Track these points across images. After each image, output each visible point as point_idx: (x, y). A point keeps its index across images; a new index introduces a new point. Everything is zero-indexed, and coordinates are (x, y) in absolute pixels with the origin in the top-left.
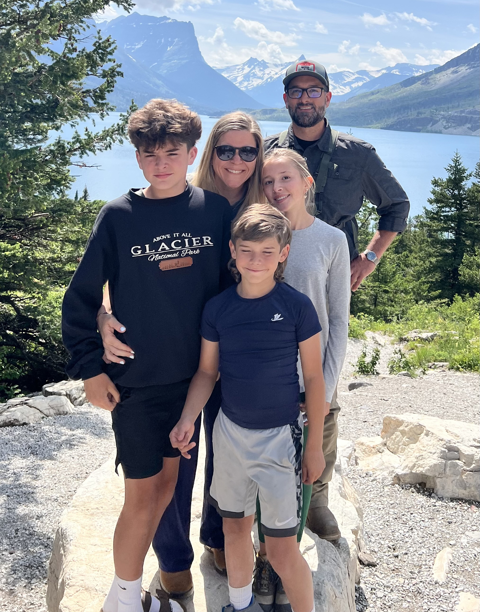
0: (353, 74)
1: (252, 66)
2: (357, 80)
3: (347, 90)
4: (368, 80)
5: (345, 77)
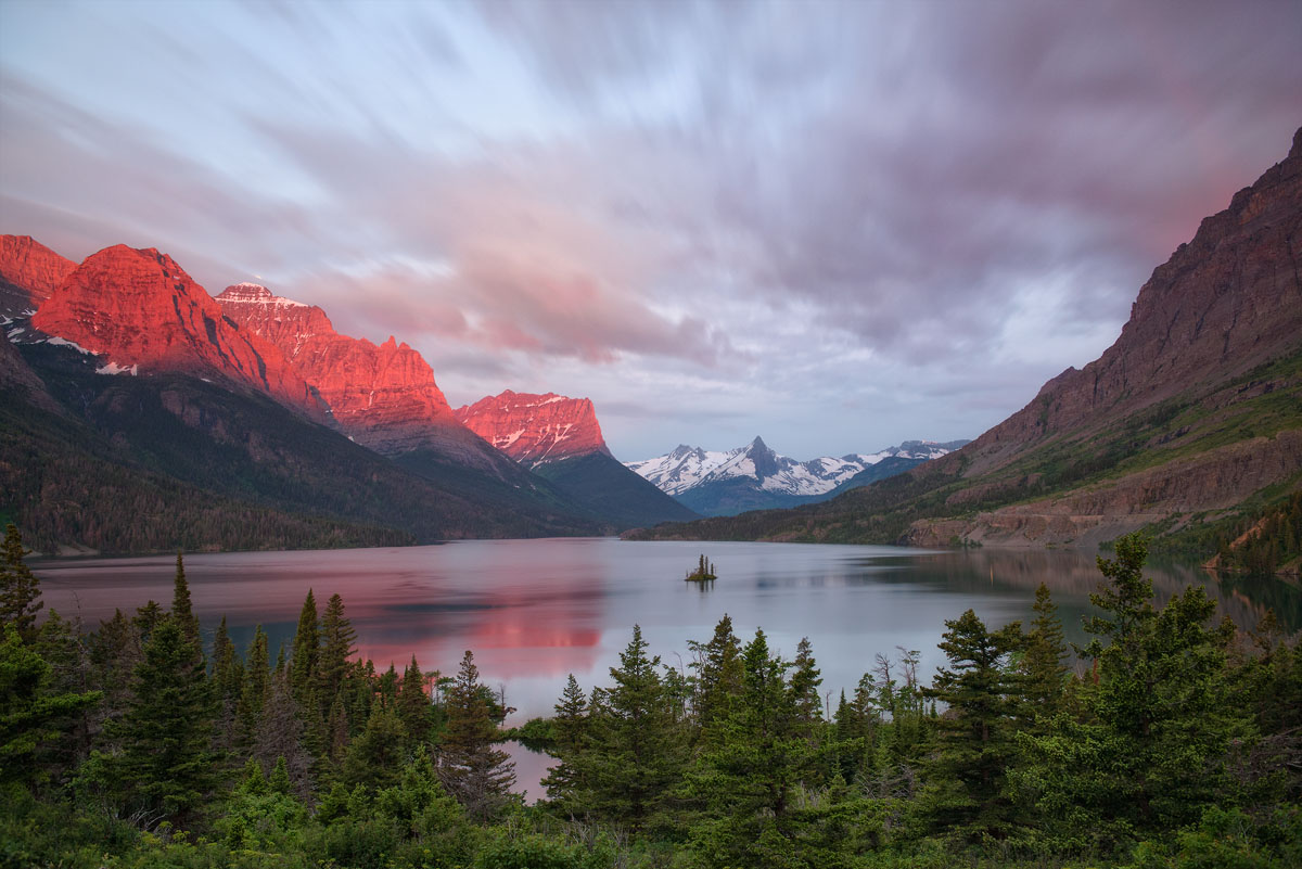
0: (838, 460)
1: (682, 459)
2: (845, 468)
3: (830, 485)
4: (861, 469)
5: (825, 467)
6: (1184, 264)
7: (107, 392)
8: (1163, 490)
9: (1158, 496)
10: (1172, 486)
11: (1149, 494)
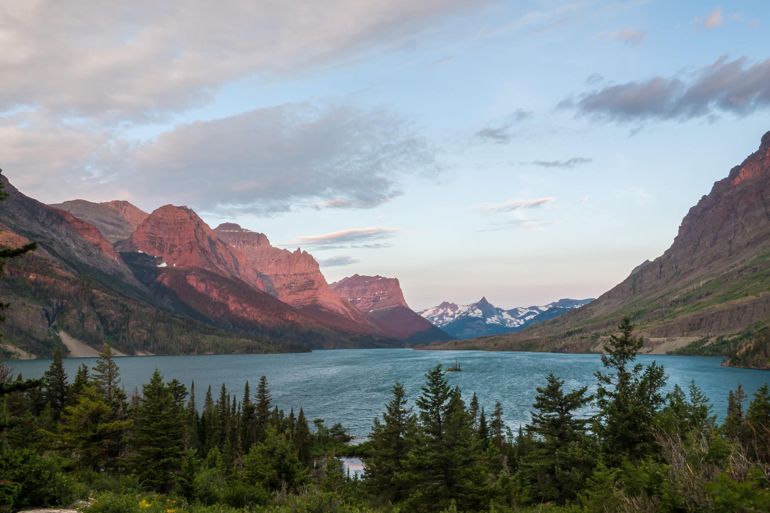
0: (525, 309)
1: (445, 308)
2: (529, 314)
3: (522, 322)
4: (538, 313)
5: (519, 313)
6: (705, 206)
7: (161, 276)
8: (700, 324)
9: (696, 327)
10: (704, 322)
11: (692, 326)
